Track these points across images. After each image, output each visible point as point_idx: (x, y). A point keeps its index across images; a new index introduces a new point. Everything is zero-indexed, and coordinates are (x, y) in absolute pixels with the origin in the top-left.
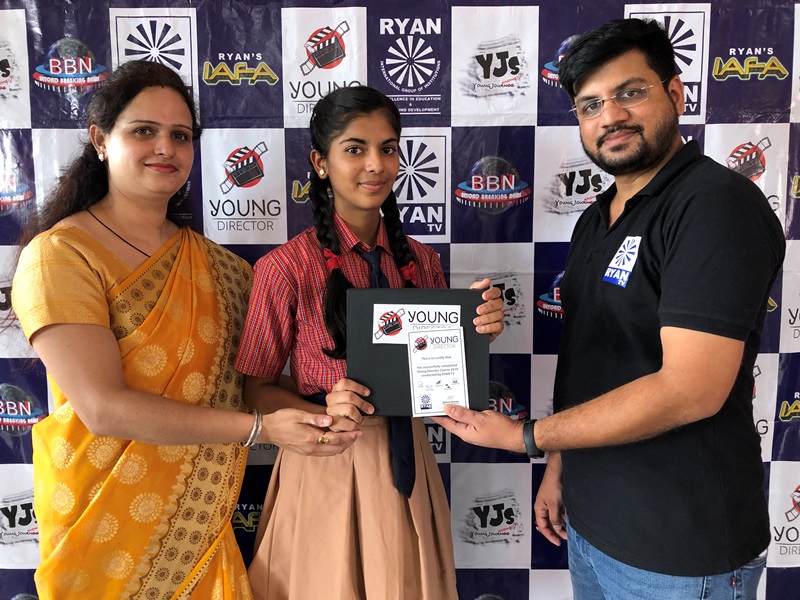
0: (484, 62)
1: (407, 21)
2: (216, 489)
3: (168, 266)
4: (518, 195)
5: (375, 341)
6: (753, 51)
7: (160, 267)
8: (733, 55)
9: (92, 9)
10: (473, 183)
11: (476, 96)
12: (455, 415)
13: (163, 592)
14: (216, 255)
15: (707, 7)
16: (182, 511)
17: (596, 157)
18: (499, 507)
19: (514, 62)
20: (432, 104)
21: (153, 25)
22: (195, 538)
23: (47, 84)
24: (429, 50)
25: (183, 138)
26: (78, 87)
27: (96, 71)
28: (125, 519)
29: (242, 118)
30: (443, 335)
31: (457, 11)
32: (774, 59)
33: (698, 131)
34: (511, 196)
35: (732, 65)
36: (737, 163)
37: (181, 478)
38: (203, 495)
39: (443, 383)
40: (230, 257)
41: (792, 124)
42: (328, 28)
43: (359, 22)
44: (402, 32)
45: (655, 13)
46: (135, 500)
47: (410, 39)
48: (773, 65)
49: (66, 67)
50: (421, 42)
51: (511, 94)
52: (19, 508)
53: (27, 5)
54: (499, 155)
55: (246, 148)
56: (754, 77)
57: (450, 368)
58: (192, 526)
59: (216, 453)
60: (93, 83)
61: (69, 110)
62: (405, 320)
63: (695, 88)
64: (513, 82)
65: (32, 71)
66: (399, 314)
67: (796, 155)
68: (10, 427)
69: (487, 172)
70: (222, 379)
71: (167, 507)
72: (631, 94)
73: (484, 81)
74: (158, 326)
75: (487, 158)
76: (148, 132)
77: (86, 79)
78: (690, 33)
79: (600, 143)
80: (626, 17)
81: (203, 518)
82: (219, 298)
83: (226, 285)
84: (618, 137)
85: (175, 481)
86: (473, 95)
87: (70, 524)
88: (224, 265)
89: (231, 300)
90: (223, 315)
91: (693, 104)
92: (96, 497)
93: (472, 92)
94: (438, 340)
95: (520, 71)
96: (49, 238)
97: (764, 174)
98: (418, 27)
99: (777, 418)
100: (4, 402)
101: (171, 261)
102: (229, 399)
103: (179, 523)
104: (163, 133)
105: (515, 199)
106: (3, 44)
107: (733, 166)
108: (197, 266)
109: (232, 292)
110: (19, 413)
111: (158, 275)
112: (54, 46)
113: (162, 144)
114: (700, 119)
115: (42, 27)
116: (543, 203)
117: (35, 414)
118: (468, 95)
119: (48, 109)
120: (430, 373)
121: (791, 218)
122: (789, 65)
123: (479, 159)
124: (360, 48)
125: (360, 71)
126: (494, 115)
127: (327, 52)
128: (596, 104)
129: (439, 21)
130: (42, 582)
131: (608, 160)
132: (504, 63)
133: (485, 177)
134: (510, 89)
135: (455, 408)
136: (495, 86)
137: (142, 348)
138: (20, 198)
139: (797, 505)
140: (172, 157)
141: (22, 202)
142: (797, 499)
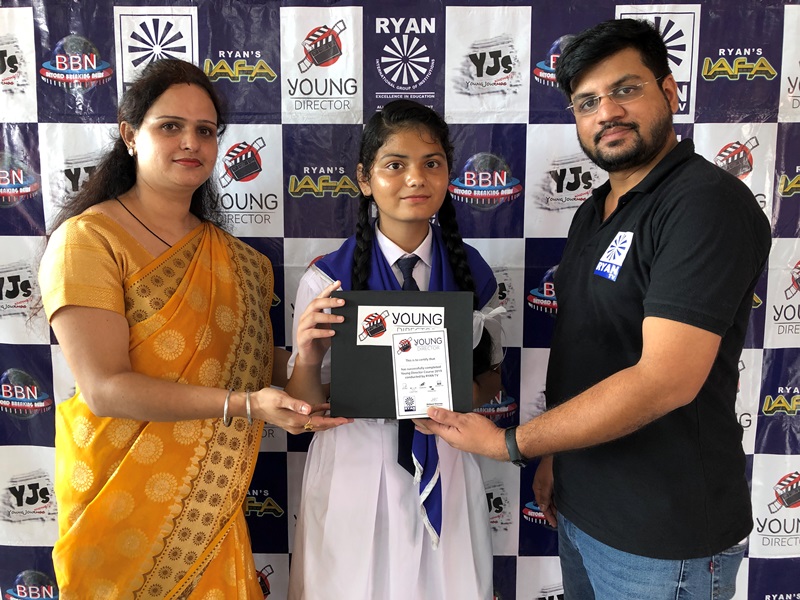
0: (477, 60)
1: (402, 20)
2: (229, 473)
3: (189, 256)
4: (509, 192)
5: (359, 343)
6: (743, 52)
7: (181, 256)
8: (722, 56)
9: (97, 7)
10: (466, 179)
11: (469, 94)
12: (438, 418)
13: (175, 571)
14: (236, 249)
15: (697, 8)
16: (196, 492)
17: (594, 154)
19: (507, 60)
21: (156, 23)
22: (207, 519)
23: (53, 79)
24: (424, 49)
25: (208, 133)
26: (83, 83)
27: (100, 68)
28: (140, 499)
29: (241, 114)
30: (427, 336)
31: (451, 11)
32: (763, 60)
33: (687, 130)
34: (503, 192)
35: (722, 66)
36: (725, 162)
37: (195, 460)
38: (216, 479)
39: (427, 385)
40: (249, 251)
41: (780, 124)
42: (325, 27)
43: (355, 22)
44: (397, 31)
45: (646, 13)
46: (151, 480)
47: (405, 38)
48: (762, 65)
49: (72, 63)
50: (416, 41)
51: (504, 92)
52: (27, 488)
53: (35, 3)
54: (492, 152)
55: (245, 143)
56: (743, 77)
57: (434, 370)
58: (205, 508)
59: (229, 438)
60: (98, 79)
61: (75, 106)
62: (389, 321)
63: (685, 87)
64: (506, 81)
65: (39, 67)
66: (383, 316)
67: (783, 154)
68: (18, 410)
69: (479, 169)
70: (237, 367)
71: (181, 488)
72: (627, 91)
73: (477, 79)
74: (177, 312)
75: (480, 155)
76: (174, 127)
77: (91, 75)
78: (679, 34)
79: (598, 139)
80: (618, 17)
81: (215, 501)
82: (238, 289)
83: (245, 277)
84: (614, 133)
85: (189, 463)
86: (466, 93)
88: (243, 258)
89: (249, 291)
91: (682, 103)
92: (114, 475)
93: (465, 90)
94: (422, 342)
96: (75, 223)
97: (751, 174)
98: (412, 26)
99: (760, 412)
100: (12, 386)
101: (192, 251)
103: (192, 504)
104: (188, 129)
105: (507, 196)
106: (10, 41)
107: (720, 164)
108: (217, 259)
109: (250, 285)
110: (26, 397)
111: (179, 263)
112: (60, 43)
113: (188, 139)
114: (688, 119)
115: (49, 24)
116: (535, 199)
117: (41, 398)
118: (461, 93)
119: (54, 103)
120: (414, 375)
121: (777, 216)
122: (778, 65)
123: (471, 156)
124: (356, 46)
125: (356, 69)
126: (487, 113)
127: (324, 50)
128: (593, 101)
129: (433, 20)
130: (59, 558)
131: (605, 155)
132: (496, 62)
133: (477, 174)
134: (503, 87)
135: (439, 410)
136: (488, 84)
137: (161, 332)
138: (27, 190)
139: (779, 498)
140: (197, 151)
141: (28, 193)
142: (780, 492)
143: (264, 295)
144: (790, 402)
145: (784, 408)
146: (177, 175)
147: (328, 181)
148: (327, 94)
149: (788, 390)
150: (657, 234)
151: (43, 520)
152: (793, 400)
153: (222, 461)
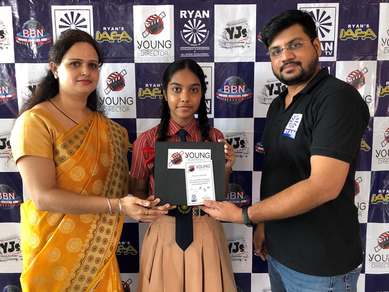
0: (230, 31)
1: (193, 11)
2: (108, 237)
3: (87, 129)
4: (246, 95)
5: (169, 167)
6: (360, 26)
7: (82, 129)
8: (350, 28)
9: (43, 6)
10: (225, 89)
11: (226, 48)
12: (208, 205)
13: (82, 287)
14: (110, 125)
15: (337, 5)
16: (92, 247)
17: (280, 77)
18: (237, 244)
19: (245, 31)
20: (205, 51)
21: (72, 13)
22: (98, 260)
23: (22, 42)
24: (204, 25)
25: (94, 66)
26: (37, 43)
27: (45, 36)
28: (63, 250)
29: (115, 58)
30: (202, 164)
31: (217, 7)
32: (369, 30)
33: (333, 65)
34: (243, 95)
35: (349, 33)
36: (351, 80)
37: (91, 231)
38: (102, 240)
39: (202, 188)
40: (116, 126)
41: (378, 61)
42: (155, 15)
43: (170, 12)
44: (191, 17)
45: (312, 8)
46: (69, 241)
47: (195, 20)
48: (369, 33)
49: (31, 34)
50: (200, 22)
51: (243, 47)
52: (8, 244)
53: (13, 4)
54: (237, 76)
55: (116, 73)
56: (360, 38)
57: (206, 180)
58: (96, 255)
59: (108, 219)
60: (44, 42)
61: (33, 55)
62: (184, 157)
63: (332, 44)
64: (244, 41)
65: (15, 36)
66: (181, 154)
67: (380, 76)
68: (5, 205)
69: (231, 84)
70: (111, 184)
71: (84, 245)
72: (296, 46)
73: (230, 40)
74: (81, 157)
75: (231, 77)
76: (77, 64)
77: (40, 39)
78: (329, 18)
79: (282, 70)
81: (101, 251)
82: (111, 145)
83: (115, 139)
84: (289, 67)
85: (88, 232)
86: (225, 47)
87: (37, 253)
88: (113, 129)
89: (116, 146)
90: (112, 153)
91: (330, 51)
92: (50, 239)
93: (224, 46)
94: (200, 167)
95: (247, 35)
96: (29, 114)
97: (364, 86)
98: (198, 14)
99: (370, 202)
100: (2, 193)
101: (88, 126)
102: (114, 194)
103: (90, 253)
104: (84, 65)
105: (245, 97)
106: (0, 23)
107: (349, 81)
108: (100, 130)
109: (117, 143)
110: (9, 198)
111: (81, 132)
112: (25, 24)
113: (84, 70)
114: (334, 59)
115: (20, 14)
116: (258, 99)
117: (16, 199)
118: (222, 47)
119: (22, 54)
120: (196, 183)
121: (377, 106)
122: (377, 33)
123: (227, 78)
124: (171, 24)
125: (171, 36)
126: (235, 57)
127: (155, 27)
128: (279, 51)
129: (208, 11)
130: (23, 281)
131: (285, 78)
132: (239, 32)
133: (230, 87)
134: (243, 44)
135: (208, 201)
136: (235, 43)
137: (73, 168)
138: (10, 96)
139: (380, 244)
140: (89, 76)
141: (11, 98)
142: (380, 242)
143: (124, 147)
144: (384, 197)
145: (382, 200)
146: (80, 88)
147: (157, 91)
148: (157, 48)
149: (384, 191)
150: (315, 115)
151: (17, 259)
152: (386, 196)
153: (105, 231)
